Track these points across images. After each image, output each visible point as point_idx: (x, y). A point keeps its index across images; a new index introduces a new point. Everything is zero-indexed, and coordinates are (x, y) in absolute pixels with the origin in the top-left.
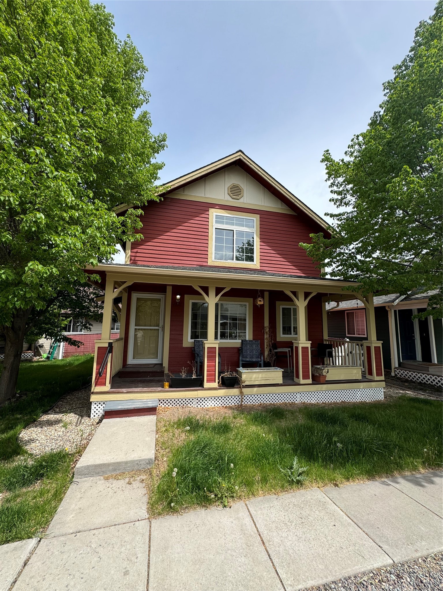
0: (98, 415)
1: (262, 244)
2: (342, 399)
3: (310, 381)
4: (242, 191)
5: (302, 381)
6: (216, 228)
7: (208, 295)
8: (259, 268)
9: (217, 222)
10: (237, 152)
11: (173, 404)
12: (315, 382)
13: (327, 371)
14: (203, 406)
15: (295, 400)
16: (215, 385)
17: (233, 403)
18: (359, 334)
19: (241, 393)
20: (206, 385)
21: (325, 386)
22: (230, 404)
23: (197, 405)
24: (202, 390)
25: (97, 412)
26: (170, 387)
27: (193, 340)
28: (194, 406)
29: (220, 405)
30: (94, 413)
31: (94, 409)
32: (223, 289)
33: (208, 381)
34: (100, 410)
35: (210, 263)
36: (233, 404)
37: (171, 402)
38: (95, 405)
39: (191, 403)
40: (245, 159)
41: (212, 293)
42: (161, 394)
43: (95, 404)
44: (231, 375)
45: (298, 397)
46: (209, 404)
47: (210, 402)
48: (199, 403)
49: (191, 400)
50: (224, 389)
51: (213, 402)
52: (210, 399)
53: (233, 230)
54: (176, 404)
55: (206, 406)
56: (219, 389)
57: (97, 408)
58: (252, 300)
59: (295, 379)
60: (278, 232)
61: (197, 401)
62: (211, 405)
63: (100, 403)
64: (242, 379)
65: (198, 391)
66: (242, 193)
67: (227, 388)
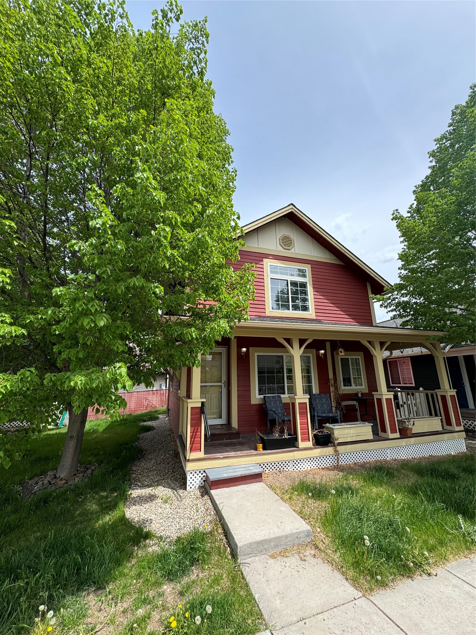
0: (194, 486)
1: (316, 293)
2: (429, 453)
3: (397, 435)
4: (292, 242)
5: (391, 436)
6: (271, 278)
7: (292, 348)
8: (314, 318)
9: (271, 272)
10: (289, 206)
11: (269, 468)
12: (402, 436)
13: (412, 423)
14: (299, 469)
15: (386, 457)
16: (310, 444)
17: (329, 463)
18: (405, 384)
19: (336, 451)
20: (301, 444)
21: (413, 440)
22: (325, 465)
23: (294, 468)
24: (298, 450)
25: (193, 483)
26: (264, 448)
27: (262, 396)
28: (290, 470)
29: (315, 466)
30: (190, 484)
31: (190, 479)
32: (305, 340)
33: (303, 440)
34: (197, 481)
35: (268, 314)
36: (328, 465)
37: (267, 466)
38: (190, 475)
39: (287, 466)
40: (296, 211)
41: (296, 345)
42: (258, 457)
43: (191, 473)
44: (322, 432)
45: (389, 453)
46: (306, 466)
47: (306, 464)
48: (295, 466)
49: (287, 462)
50: (318, 448)
51: (309, 463)
52: (305, 460)
53: (287, 280)
54: (273, 468)
55: (302, 468)
56: (315, 448)
57: (193, 478)
58: (314, 351)
59: (381, 434)
60: (329, 281)
61: (294, 464)
62: (307, 468)
63: (196, 472)
64: (335, 436)
65: (295, 452)
66: (293, 243)
67: (322, 448)
